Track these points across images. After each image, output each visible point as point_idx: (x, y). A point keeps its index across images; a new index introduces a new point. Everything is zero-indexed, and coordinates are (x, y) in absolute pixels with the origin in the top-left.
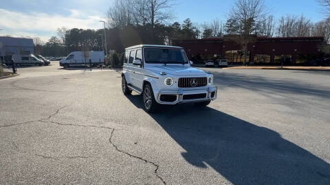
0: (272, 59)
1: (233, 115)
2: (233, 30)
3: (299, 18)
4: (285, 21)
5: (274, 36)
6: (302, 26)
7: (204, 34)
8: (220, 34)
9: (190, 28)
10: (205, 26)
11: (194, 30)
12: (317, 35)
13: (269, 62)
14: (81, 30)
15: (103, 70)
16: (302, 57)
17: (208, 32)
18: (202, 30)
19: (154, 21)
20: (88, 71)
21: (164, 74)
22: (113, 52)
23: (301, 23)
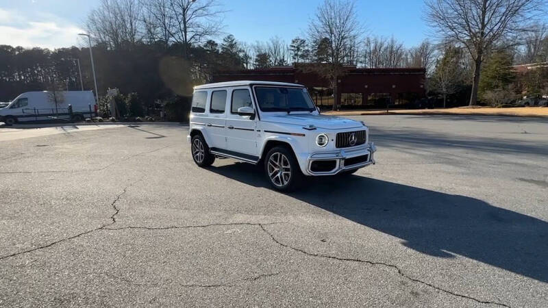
0: (364, 99)
1: (400, 182)
2: (302, 56)
3: (389, 40)
4: (372, 45)
5: (359, 66)
6: (394, 52)
7: (257, 60)
8: (282, 61)
9: (234, 50)
10: (258, 49)
11: (241, 55)
12: (412, 66)
13: (360, 104)
14: (19, 49)
15: (102, 127)
16: (401, 97)
17: (263, 58)
18: (253, 54)
19: (188, 38)
20: (70, 130)
21: (312, 128)
22: (113, 92)
23: (392, 47)
